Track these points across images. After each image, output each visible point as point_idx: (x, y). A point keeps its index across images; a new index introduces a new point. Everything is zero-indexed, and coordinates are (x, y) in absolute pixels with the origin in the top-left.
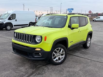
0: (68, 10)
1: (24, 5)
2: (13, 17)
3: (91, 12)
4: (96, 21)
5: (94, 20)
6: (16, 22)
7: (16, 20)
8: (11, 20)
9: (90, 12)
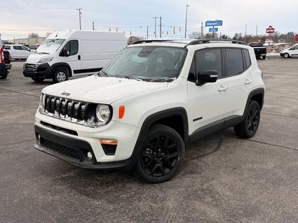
0: (206, 26)
1: (80, 13)
2: (71, 48)
3: (272, 31)
4: (289, 57)
5: (282, 55)
6: (80, 61)
7: (79, 57)
8: (67, 56)
9: (270, 30)
